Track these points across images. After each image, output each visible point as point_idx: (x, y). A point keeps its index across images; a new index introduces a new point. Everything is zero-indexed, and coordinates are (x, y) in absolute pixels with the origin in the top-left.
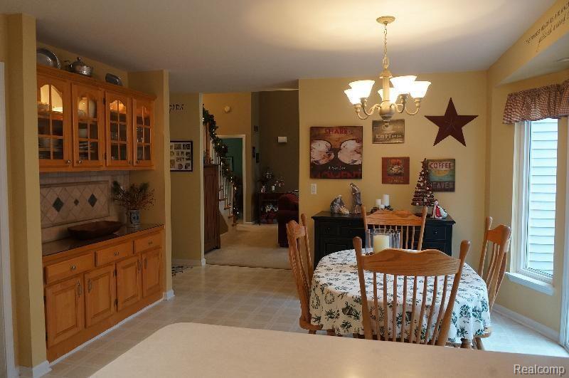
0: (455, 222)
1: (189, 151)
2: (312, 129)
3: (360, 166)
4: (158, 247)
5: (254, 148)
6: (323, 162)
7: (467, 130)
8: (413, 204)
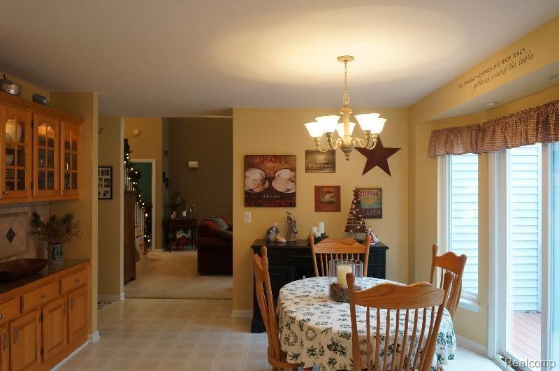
0: (387, 248)
1: (109, 177)
2: (246, 157)
3: (294, 194)
4: (84, 285)
5: (164, 173)
6: (257, 190)
7: (392, 161)
8: (346, 231)
